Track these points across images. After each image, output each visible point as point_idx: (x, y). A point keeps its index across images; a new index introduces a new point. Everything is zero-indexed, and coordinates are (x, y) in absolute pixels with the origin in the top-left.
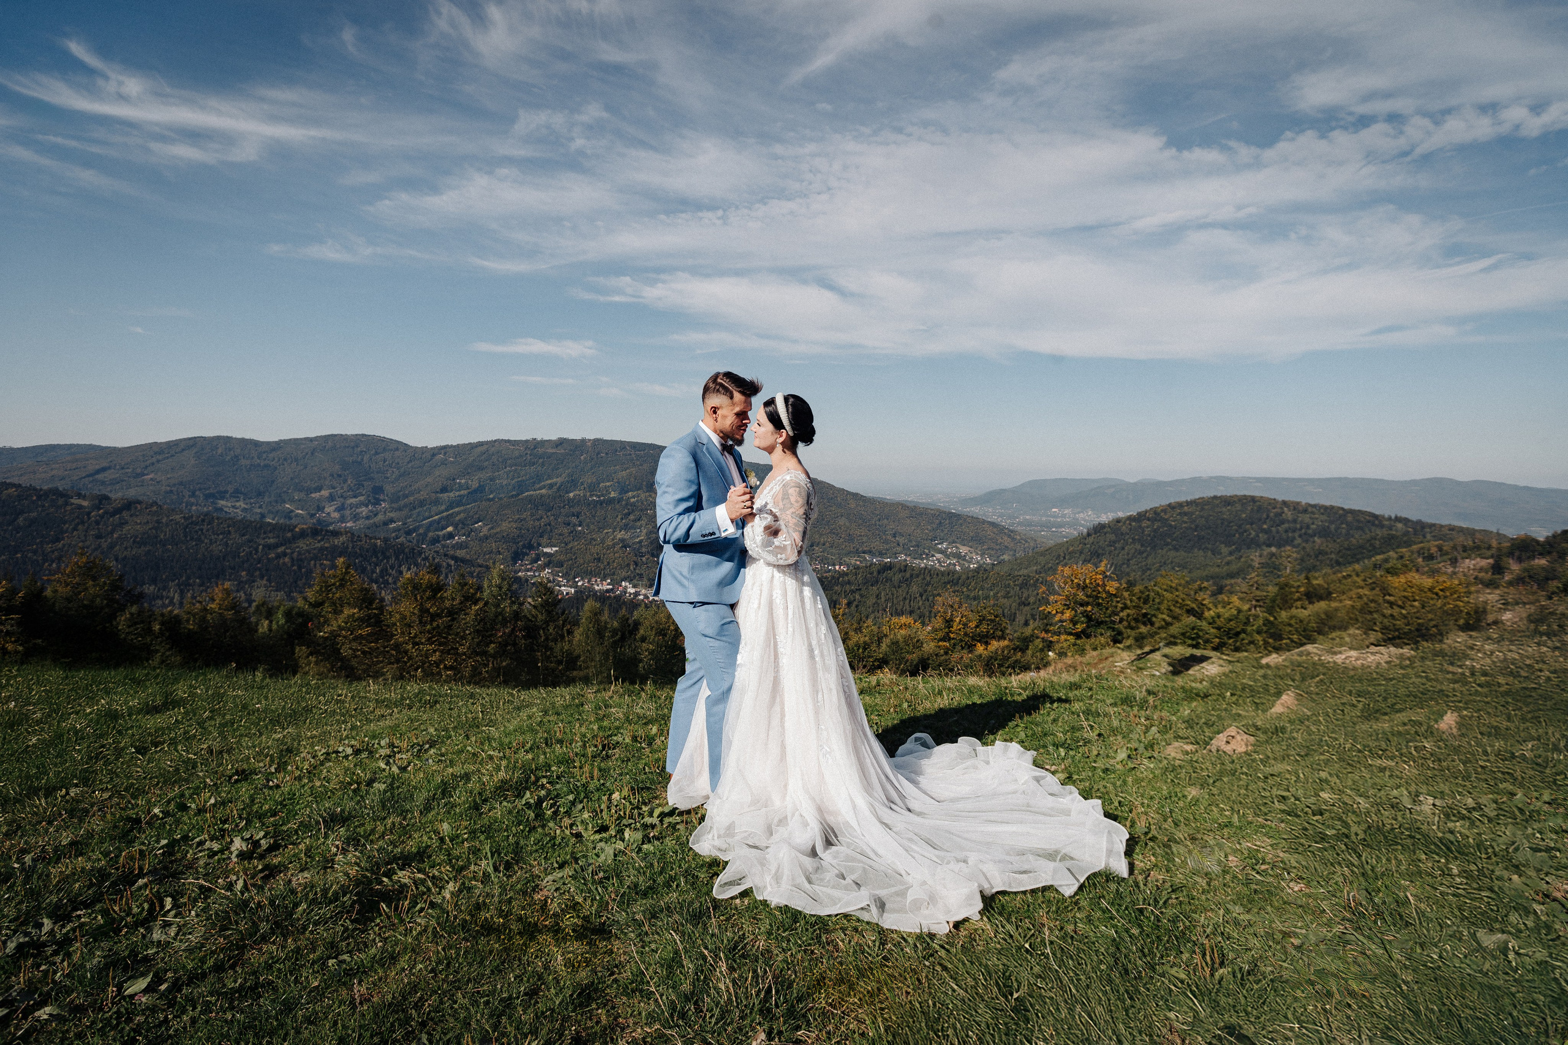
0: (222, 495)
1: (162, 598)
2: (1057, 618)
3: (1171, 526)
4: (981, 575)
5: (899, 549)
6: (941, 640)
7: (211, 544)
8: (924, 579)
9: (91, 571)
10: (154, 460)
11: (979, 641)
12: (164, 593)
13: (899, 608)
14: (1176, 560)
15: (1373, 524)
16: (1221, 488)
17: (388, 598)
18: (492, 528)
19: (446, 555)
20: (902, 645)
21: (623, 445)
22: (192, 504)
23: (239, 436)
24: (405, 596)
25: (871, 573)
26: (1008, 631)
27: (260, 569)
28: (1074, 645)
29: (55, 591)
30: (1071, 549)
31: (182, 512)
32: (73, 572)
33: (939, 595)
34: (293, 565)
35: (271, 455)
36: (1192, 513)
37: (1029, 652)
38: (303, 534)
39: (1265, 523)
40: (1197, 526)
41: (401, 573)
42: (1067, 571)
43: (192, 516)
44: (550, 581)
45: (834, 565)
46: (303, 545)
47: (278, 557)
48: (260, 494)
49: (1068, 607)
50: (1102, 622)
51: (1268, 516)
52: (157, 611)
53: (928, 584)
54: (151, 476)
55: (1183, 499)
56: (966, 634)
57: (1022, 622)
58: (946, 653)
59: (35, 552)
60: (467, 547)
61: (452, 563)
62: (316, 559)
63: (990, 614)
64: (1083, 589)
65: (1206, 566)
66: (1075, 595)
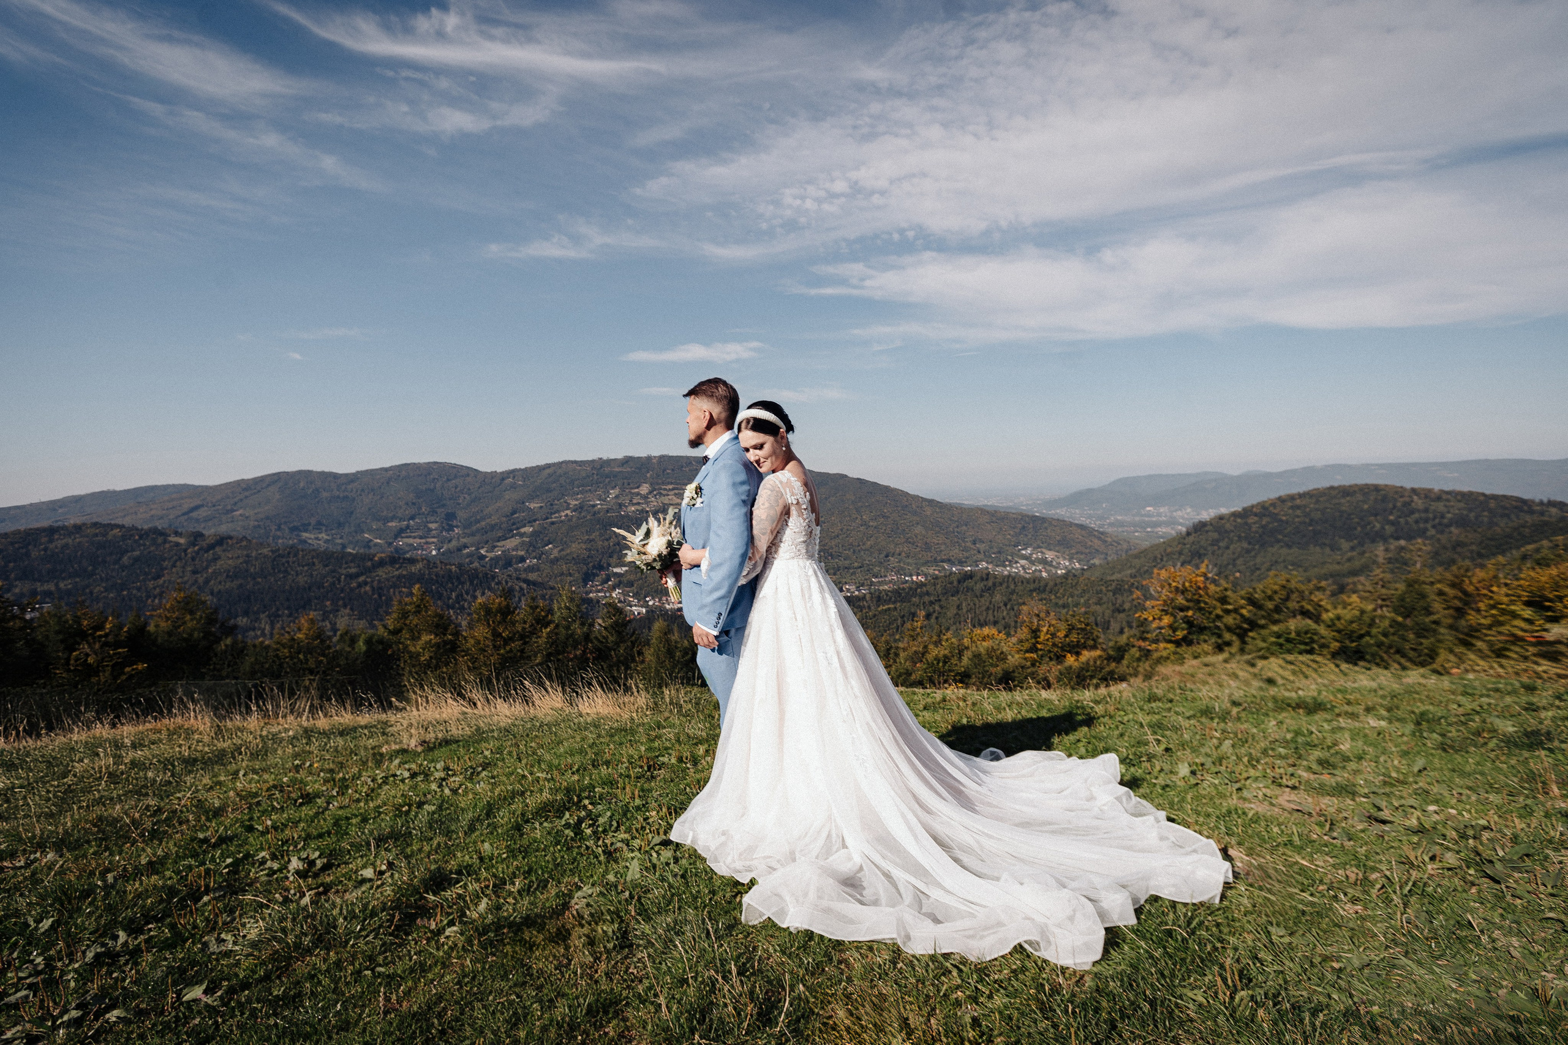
0: (305, 527)
1: (254, 629)
2: (1154, 625)
3: (1281, 521)
4: (1070, 581)
5: (981, 556)
6: (1027, 651)
7: (297, 575)
8: (1008, 587)
9: (188, 605)
10: (242, 496)
11: (1069, 652)
12: (256, 624)
13: (982, 619)
14: (1289, 558)
15: (1522, 511)
16: (1339, 477)
17: (464, 623)
18: (562, 550)
19: (518, 579)
20: (985, 657)
22: (279, 537)
23: (319, 469)
24: (479, 620)
25: (951, 583)
26: (1101, 640)
27: (343, 599)
28: (1175, 653)
29: (157, 626)
30: (1169, 550)
31: (269, 545)
32: (172, 608)
33: (1024, 603)
34: (373, 593)
35: (350, 487)
36: (1305, 506)
37: (1125, 662)
38: (382, 563)
39: (1391, 513)
40: (1312, 520)
41: (475, 598)
42: (1164, 574)
43: (279, 550)
44: (620, 601)
45: (911, 575)
46: (382, 573)
47: (360, 586)
48: (340, 525)
49: (1166, 612)
50: (1205, 628)
51: (1395, 507)
52: (249, 641)
53: (1013, 592)
54: (240, 512)
55: (1294, 490)
56: (1054, 645)
57: (1117, 629)
58: (1033, 665)
59: (139, 589)
60: (538, 570)
61: (525, 586)
62: (394, 586)
63: (1080, 622)
64: (1183, 593)
65: (1324, 563)
66: (1172, 600)
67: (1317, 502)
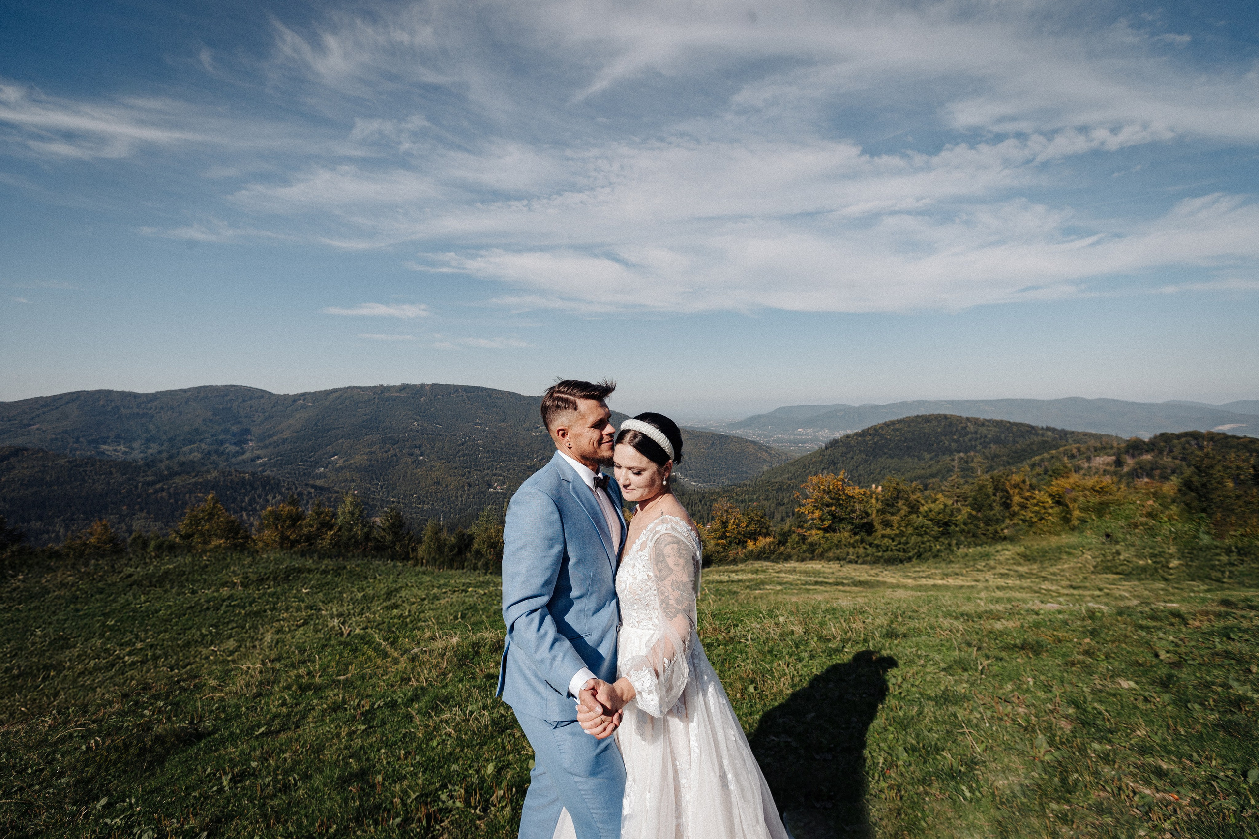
0: (104, 441)
1: (48, 532)
2: (809, 518)
3: (887, 439)
6: (719, 538)
7: (94, 483)
10: (40, 412)
11: (750, 538)
12: (50, 528)
14: (893, 465)
15: (1031, 434)
16: (922, 409)
18: (347, 460)
21: (456, 389)
22: (77, 449)
23: (119, 390)
24: (268, 525)
26: (771, 529)
27: (140, 504)
28: (823, 538)
30: (814, 460)
31: (66, 456)
34: (170, 499)
35: (149, 405)
36: (902, 429)
37: (788, 544)
39: (955, 434)
40: (906, 439)
42: (815, 479)
43: (76, 460)
46: (178, 480)
47: (156, 492)
49: (817, 508)
50: (844, 519)
51: (957, 430)
54: (37, 426)
55: (894, 418)
56: (739, 533)
57: (779, 519)
58: (724, 550)
60: (325, 477)
61: (313, 490)
62: (191, 492)
63: (757, 515)
64: (828, 493)
65: (915, 468)
66: (822, 498)
67: (909, 425)
